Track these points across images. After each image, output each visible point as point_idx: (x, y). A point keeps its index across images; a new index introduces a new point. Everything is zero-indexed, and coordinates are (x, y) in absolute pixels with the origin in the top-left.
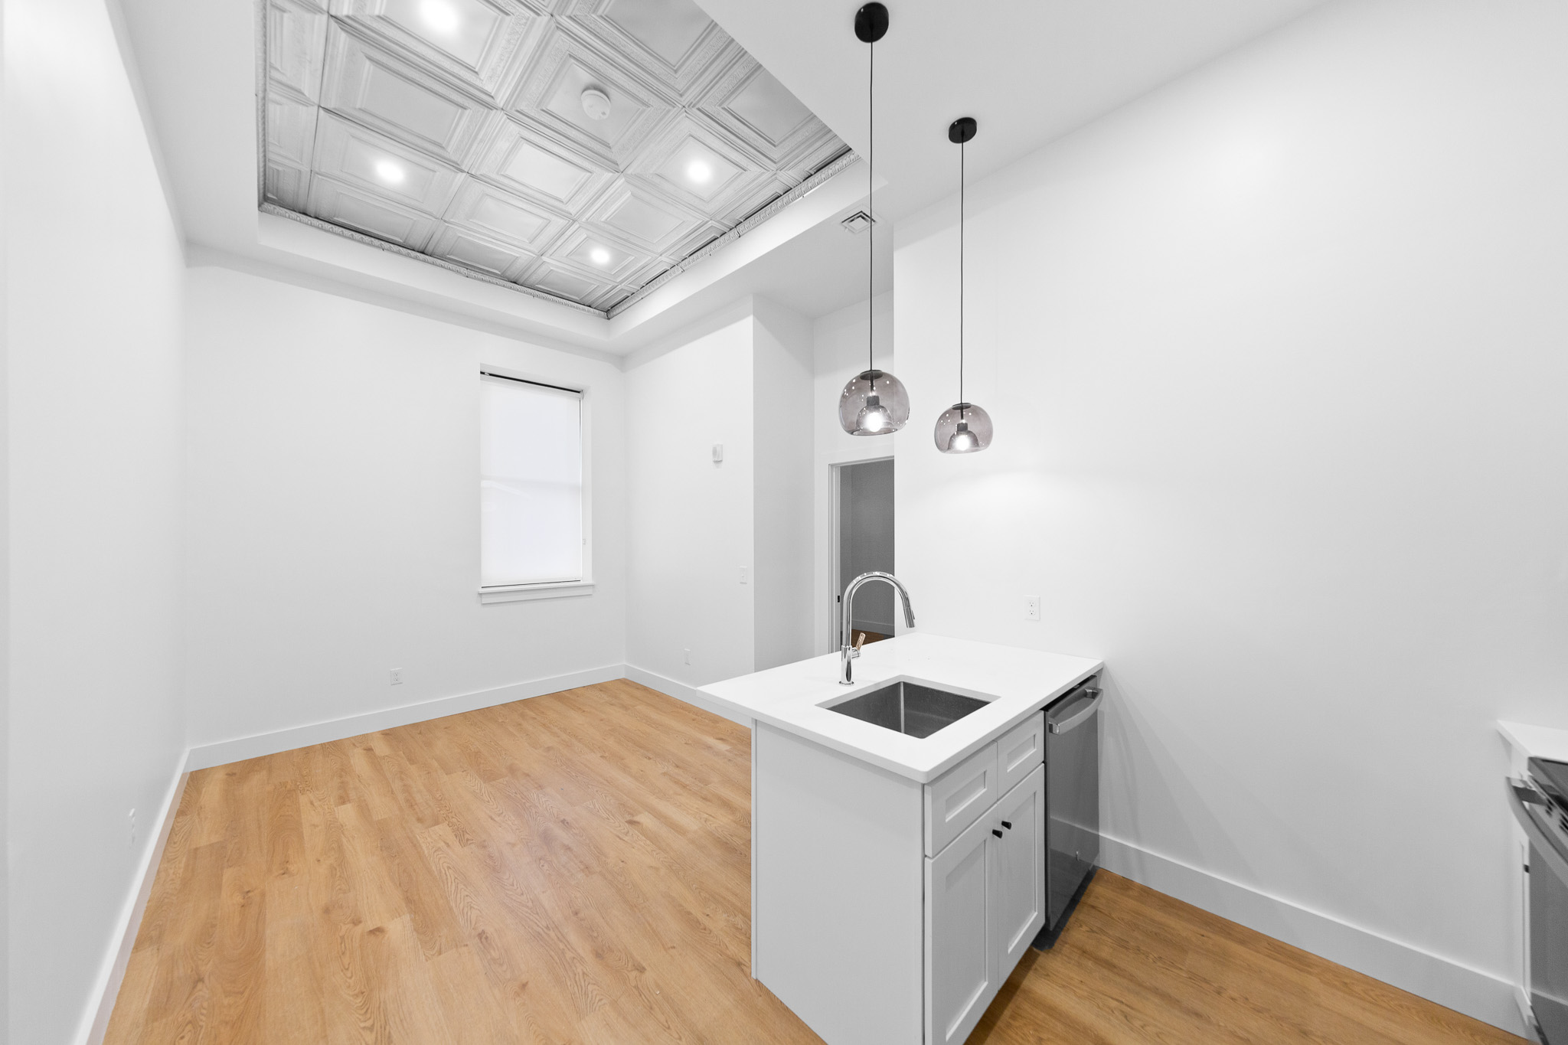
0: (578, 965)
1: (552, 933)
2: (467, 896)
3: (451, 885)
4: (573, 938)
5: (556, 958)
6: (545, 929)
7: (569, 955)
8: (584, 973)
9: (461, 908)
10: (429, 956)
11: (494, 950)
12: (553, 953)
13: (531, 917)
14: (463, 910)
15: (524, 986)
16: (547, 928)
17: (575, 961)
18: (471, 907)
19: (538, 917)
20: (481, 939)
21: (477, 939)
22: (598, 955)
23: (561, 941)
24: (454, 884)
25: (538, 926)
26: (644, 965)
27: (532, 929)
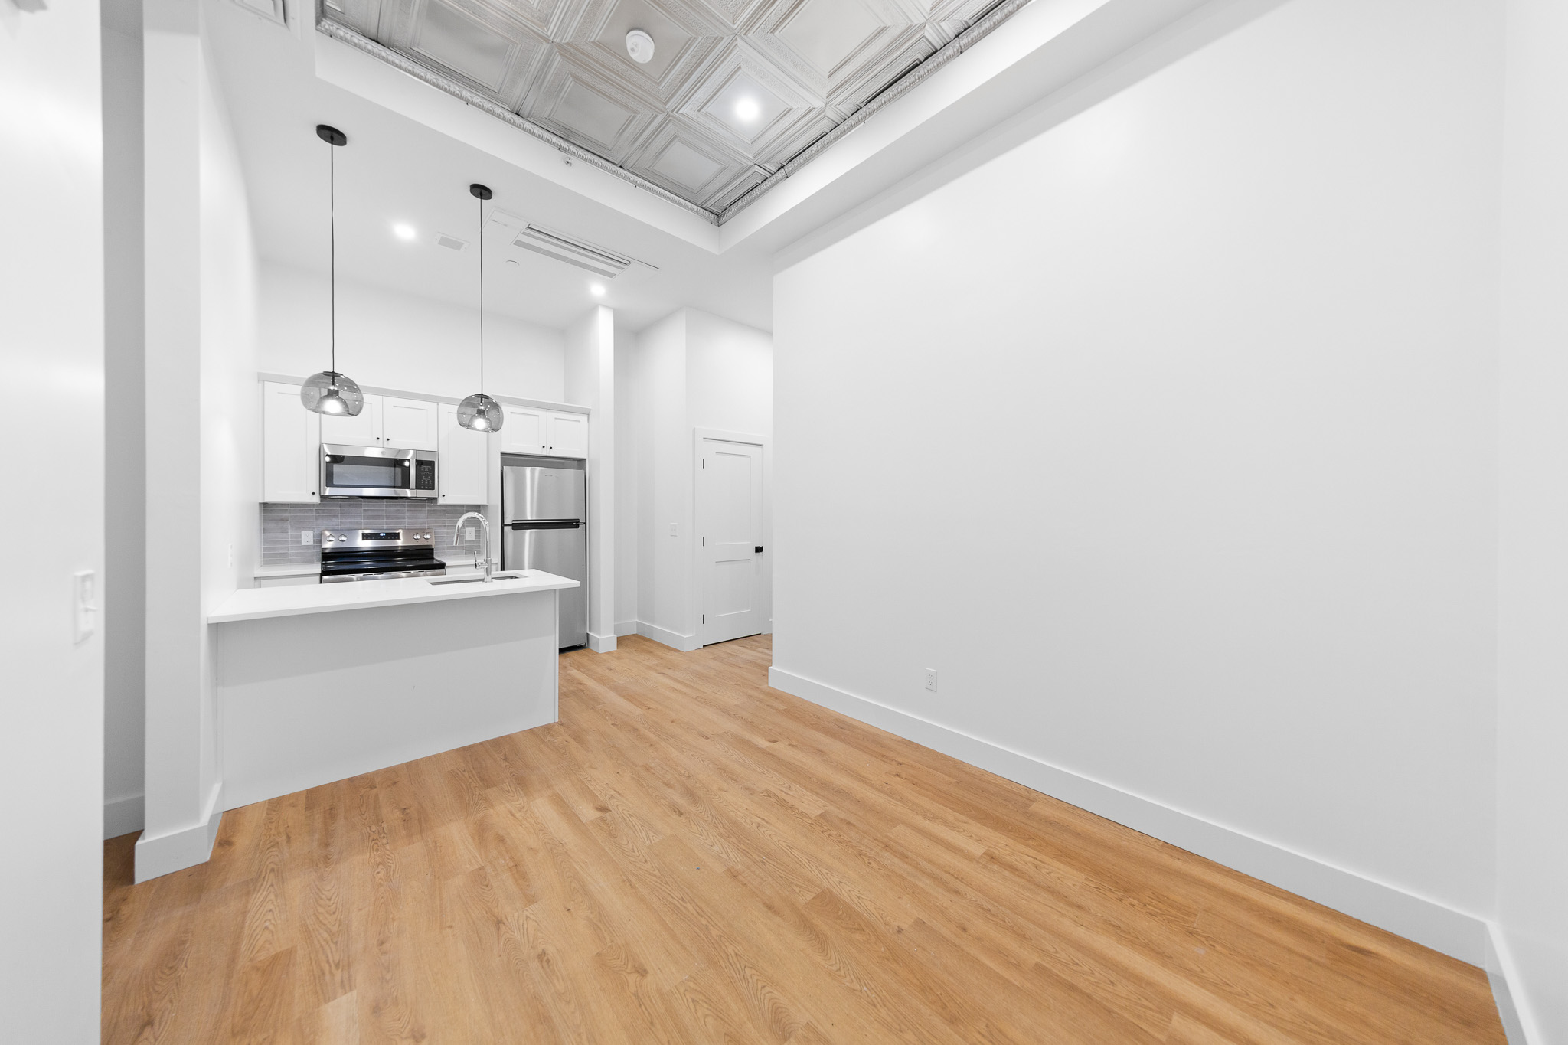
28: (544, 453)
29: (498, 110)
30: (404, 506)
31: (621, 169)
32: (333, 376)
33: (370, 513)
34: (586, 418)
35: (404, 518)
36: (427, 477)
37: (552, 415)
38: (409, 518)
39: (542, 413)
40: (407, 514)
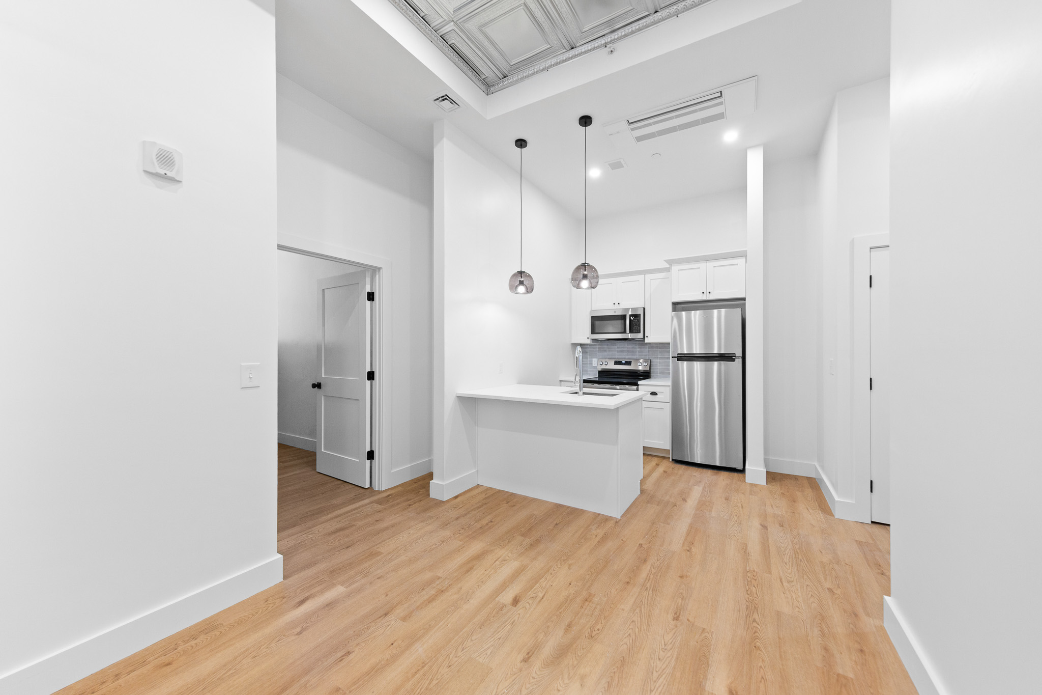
0: (656, 565)
1: (648, 585)
2: (659, 659)
3: (660, 686)
4: (643, 575)
5: (659, 575)
6: (648, 589)
7: (654, 571)
8: (658, 561)
9: (671, 651)
10: (710, 634)
11: (678, 604)
12: (658, 577)
13: (646, 602)
14: (671, 649)
15: (681, 577)
16: (646, 589)
17: (655, 567)
18: (665, 645)
19: (644, 599)
20: (678, 616)
21: (681, 618)
22: (645, 561)
23: (649, 578)
24: (657, 685)
25: (649, 594)
26: (638, 545)
27: (652, 596)
28: (704, 298)
29: (561, 58)
30: (636, 345)
31: (658, 14)
32: (521, 273)
33: (620, 349)
34: (745, 259)
35: (636, 352)
36: (636, 325)
37: (711, 264)
38: (639, 352)
39: (702, 265)
40: (638, 350)
